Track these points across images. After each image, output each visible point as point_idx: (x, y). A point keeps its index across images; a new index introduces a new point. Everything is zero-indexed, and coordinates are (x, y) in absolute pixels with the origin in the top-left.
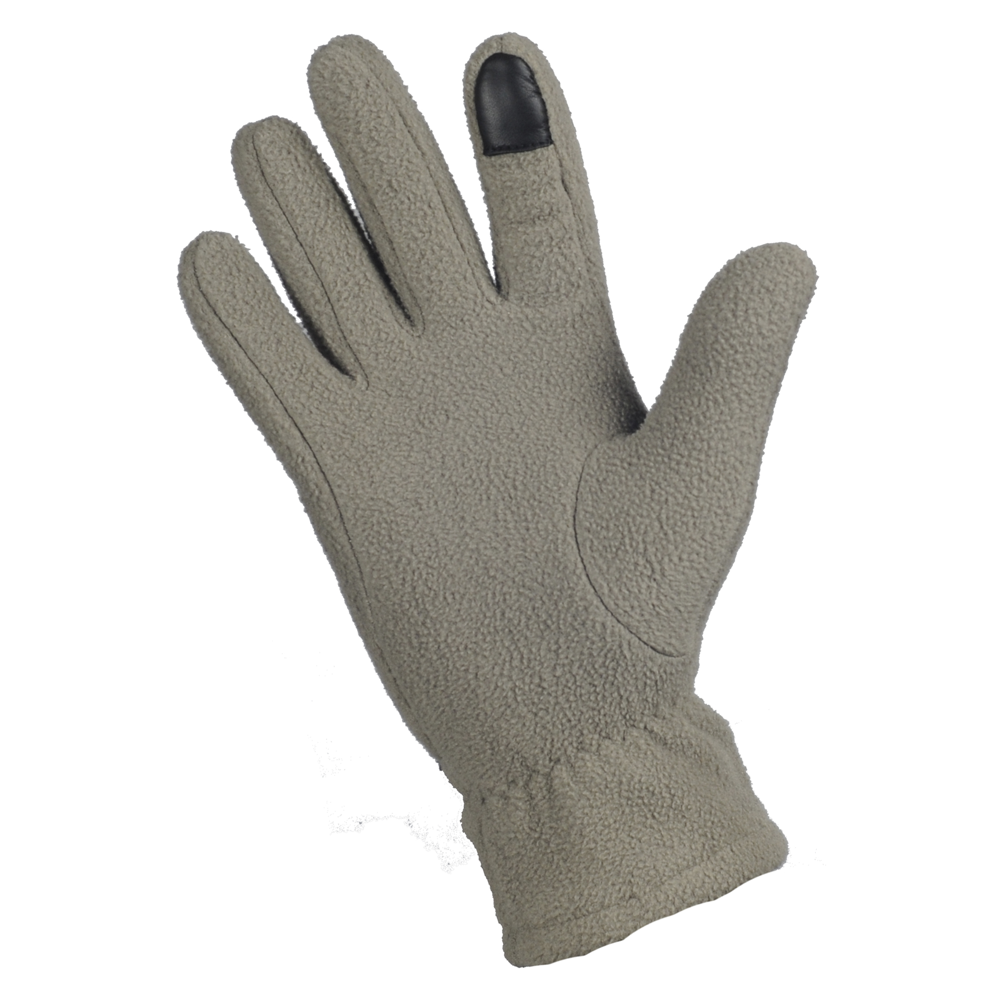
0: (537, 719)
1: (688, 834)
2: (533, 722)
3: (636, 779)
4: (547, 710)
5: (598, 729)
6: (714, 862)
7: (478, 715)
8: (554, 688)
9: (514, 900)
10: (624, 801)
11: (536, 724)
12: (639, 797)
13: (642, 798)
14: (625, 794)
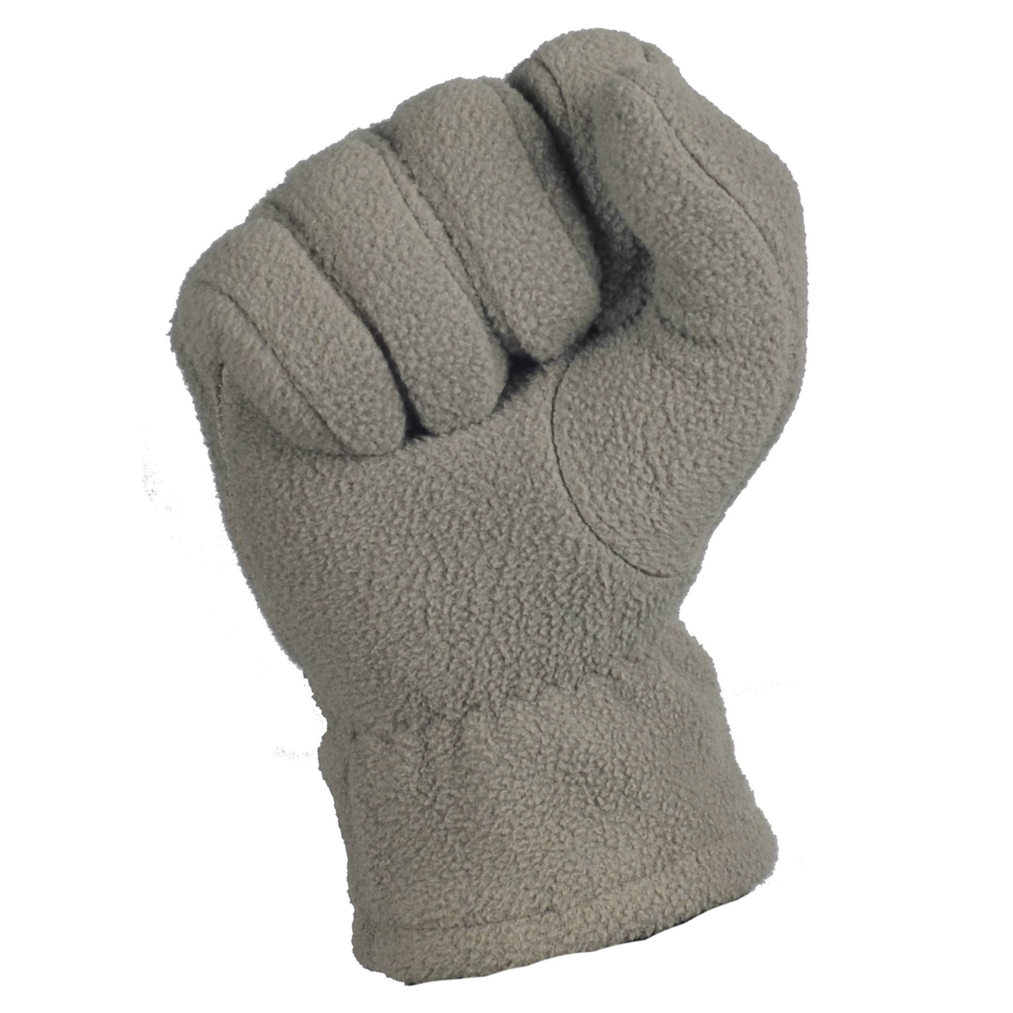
0: (454, 652)
1: (641, 833)
2: (447, 656)
3: (582, 748)
4: (471, 642)
5: (543, 672)
6: (671, 875)
7: (366, 632)
8: (486, 615)
9: (379, 883)
10: (559, 777)
11: (452, 658)
12: (581, 773)
13: (584, 775)
14: (563, 766)
